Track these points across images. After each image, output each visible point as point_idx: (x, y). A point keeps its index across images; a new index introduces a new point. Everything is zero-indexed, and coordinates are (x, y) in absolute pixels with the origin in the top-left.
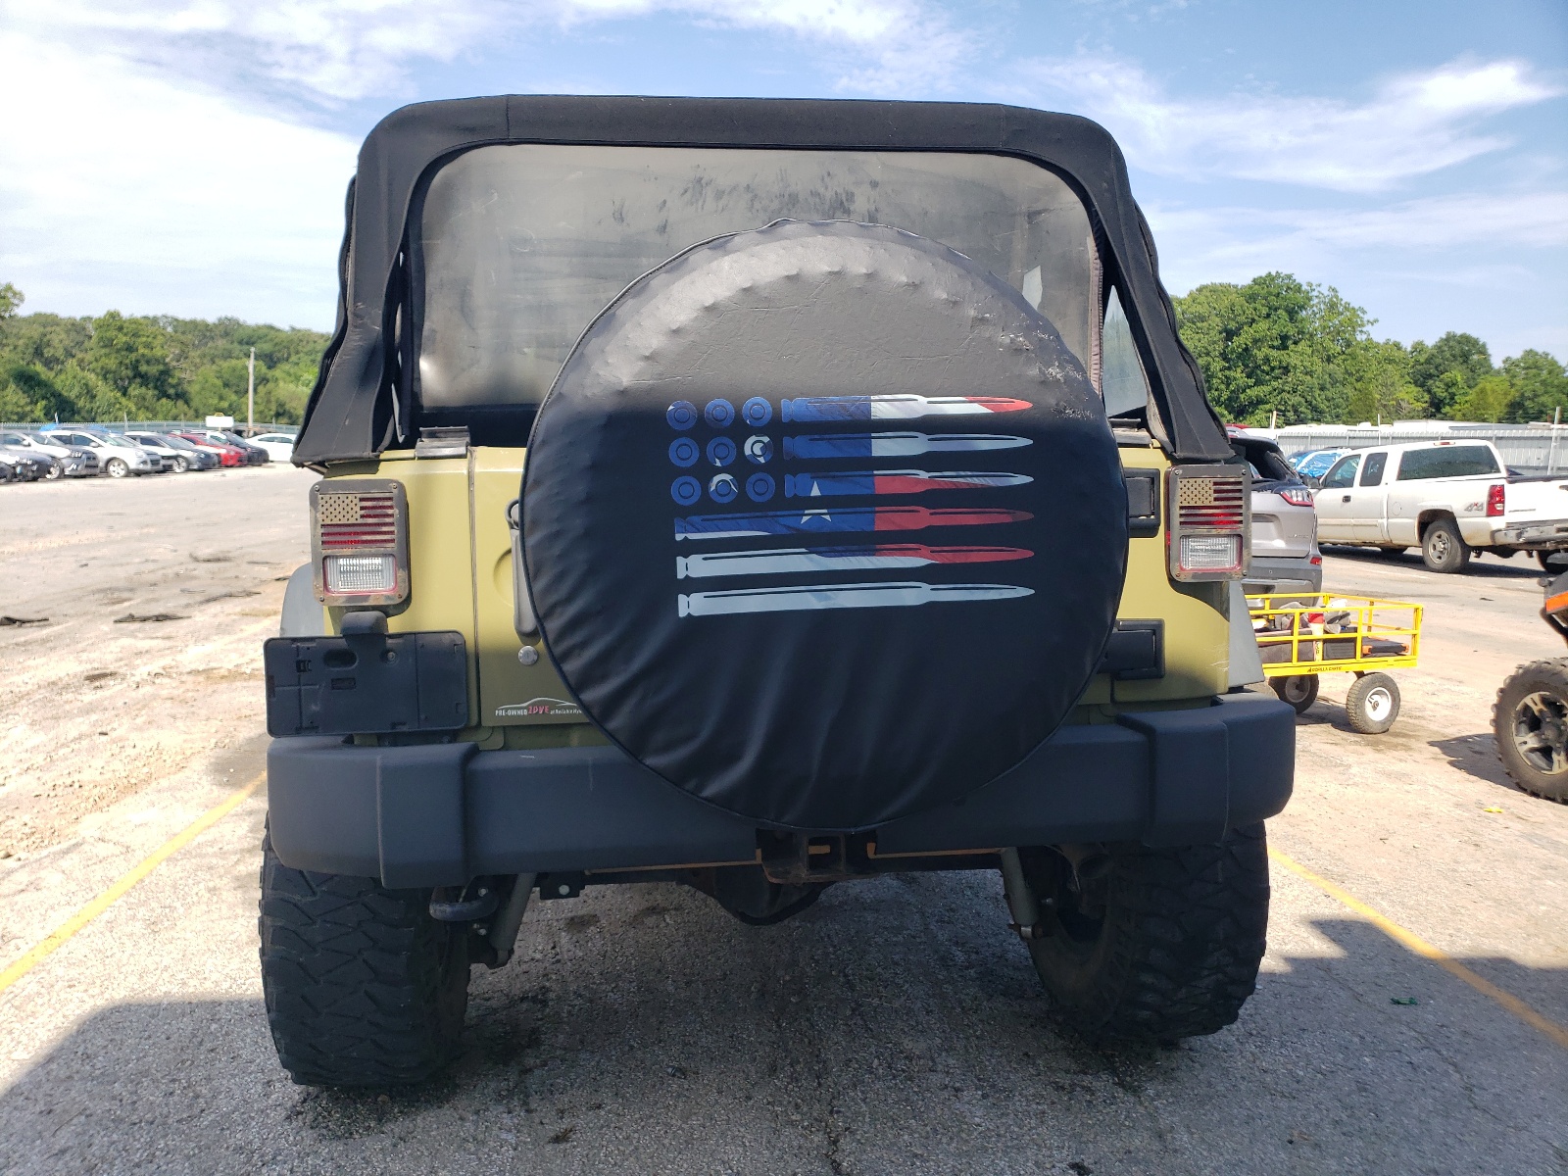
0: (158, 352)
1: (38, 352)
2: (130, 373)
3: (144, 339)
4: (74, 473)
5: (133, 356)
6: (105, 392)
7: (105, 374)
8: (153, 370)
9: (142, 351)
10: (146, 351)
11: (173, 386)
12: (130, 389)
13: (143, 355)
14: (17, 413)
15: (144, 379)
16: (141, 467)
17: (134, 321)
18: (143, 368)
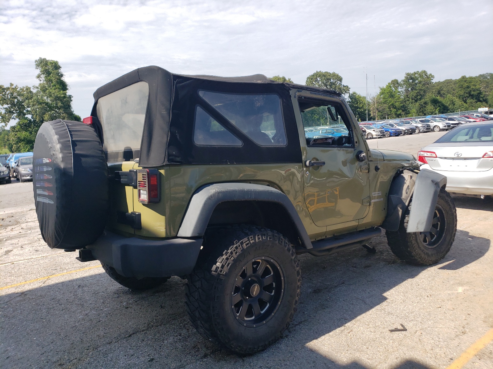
0: (478, 87)
1: (439, 93)
2: (468, 95)
3: (473, 83)
4: (423, 131)
5: (469, 90)
6: (458, 102)
7: (460, 97)
8: (475, 93)
9: (472, 87)
10: (474, 87)
11: (482, 98)
12: (467, 101)
13: (472, 89)
14: (431, 112)
15: (472, 96)
16: (444, 128)
17: (471, 78)
18: (472, 93)
